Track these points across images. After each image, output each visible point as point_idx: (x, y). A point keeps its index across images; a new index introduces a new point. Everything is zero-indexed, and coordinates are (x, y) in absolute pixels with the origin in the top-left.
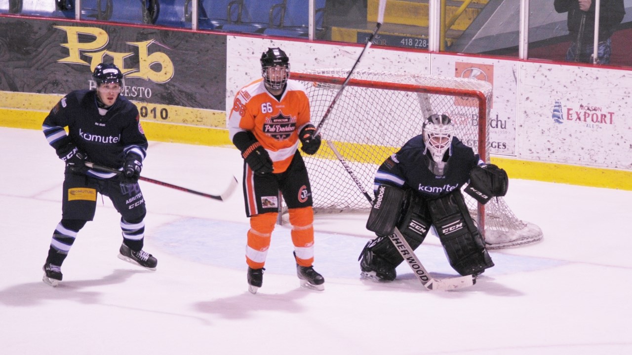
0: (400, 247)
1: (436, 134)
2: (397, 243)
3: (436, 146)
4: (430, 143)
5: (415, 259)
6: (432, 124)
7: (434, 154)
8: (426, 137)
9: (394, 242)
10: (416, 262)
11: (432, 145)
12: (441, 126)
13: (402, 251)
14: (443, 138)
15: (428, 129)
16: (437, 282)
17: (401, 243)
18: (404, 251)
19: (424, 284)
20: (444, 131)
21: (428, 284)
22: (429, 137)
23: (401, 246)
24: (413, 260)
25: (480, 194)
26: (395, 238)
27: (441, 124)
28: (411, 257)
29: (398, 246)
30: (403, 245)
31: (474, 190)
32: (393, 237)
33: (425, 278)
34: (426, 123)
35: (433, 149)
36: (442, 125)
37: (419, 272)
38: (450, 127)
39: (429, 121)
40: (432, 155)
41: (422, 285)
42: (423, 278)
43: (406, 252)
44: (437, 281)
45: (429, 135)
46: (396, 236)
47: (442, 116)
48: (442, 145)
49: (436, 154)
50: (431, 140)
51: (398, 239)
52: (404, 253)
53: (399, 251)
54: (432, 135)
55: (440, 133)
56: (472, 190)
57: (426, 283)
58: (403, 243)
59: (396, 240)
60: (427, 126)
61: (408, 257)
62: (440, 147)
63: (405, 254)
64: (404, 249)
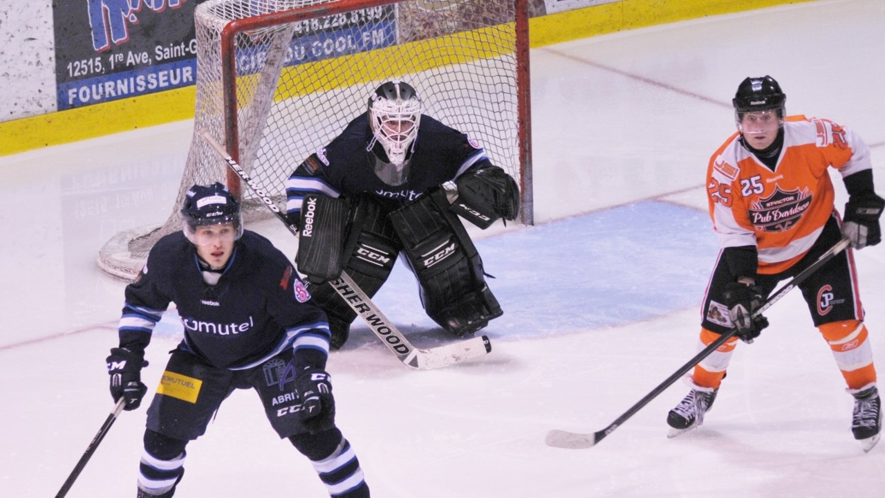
0: (352, 300)
1: (390, 116)
2: (347, 293)
3: (392, 137)
4: (381, 131)
5: (380, 318)
6: (383, 99)
7: (390, 150)
8: (375, 122)
9: (340, 293)
10: (382, 323)
11: (385, 136)
12: (400, 103)
13: (357, 307)
14: (403, 123)
15: (378, 109)
16: (424, 354)
17: (352, 292)
18: (360, 306)
19: (402, 359)
20: (405, 109)
21: (410, 358)
22: (380, 123)
23: (354, 298)
24: (378, 320)
25: (477, 214)
26: (342, 284)
27: (399, 98)
28: (374, 316)
29: (348, 299)
30: (357, 296)
31: (466, 208)
32: (338, 283)
33: (403, 349)
34: (373, 99)
35: (388, 142)
36: (401, 100)
37: (390, 340)
38: (413, 103)
39: (378, 96)
40: (387, 153)
41: (400, 361)
42: (399, 349)
43: (364, 307)
44: (424, 352)
45: (379, 118)
46: (343, 282)
47: (399, 84)
48: (403, 134)
49: (393, 150)
50: (383, 127)
51: (347, 286)
52: (360, 309)
53: (352, 306)
54: (384, 118)
55: (397, 113)
56: (463, 208)
57: (406, 356)
58: (356, 293)
59: (345, 287)
60: (375, 104)
61: (369, 315)
62: (399, 137)
63: (362, 311)
64: (359, 303)
